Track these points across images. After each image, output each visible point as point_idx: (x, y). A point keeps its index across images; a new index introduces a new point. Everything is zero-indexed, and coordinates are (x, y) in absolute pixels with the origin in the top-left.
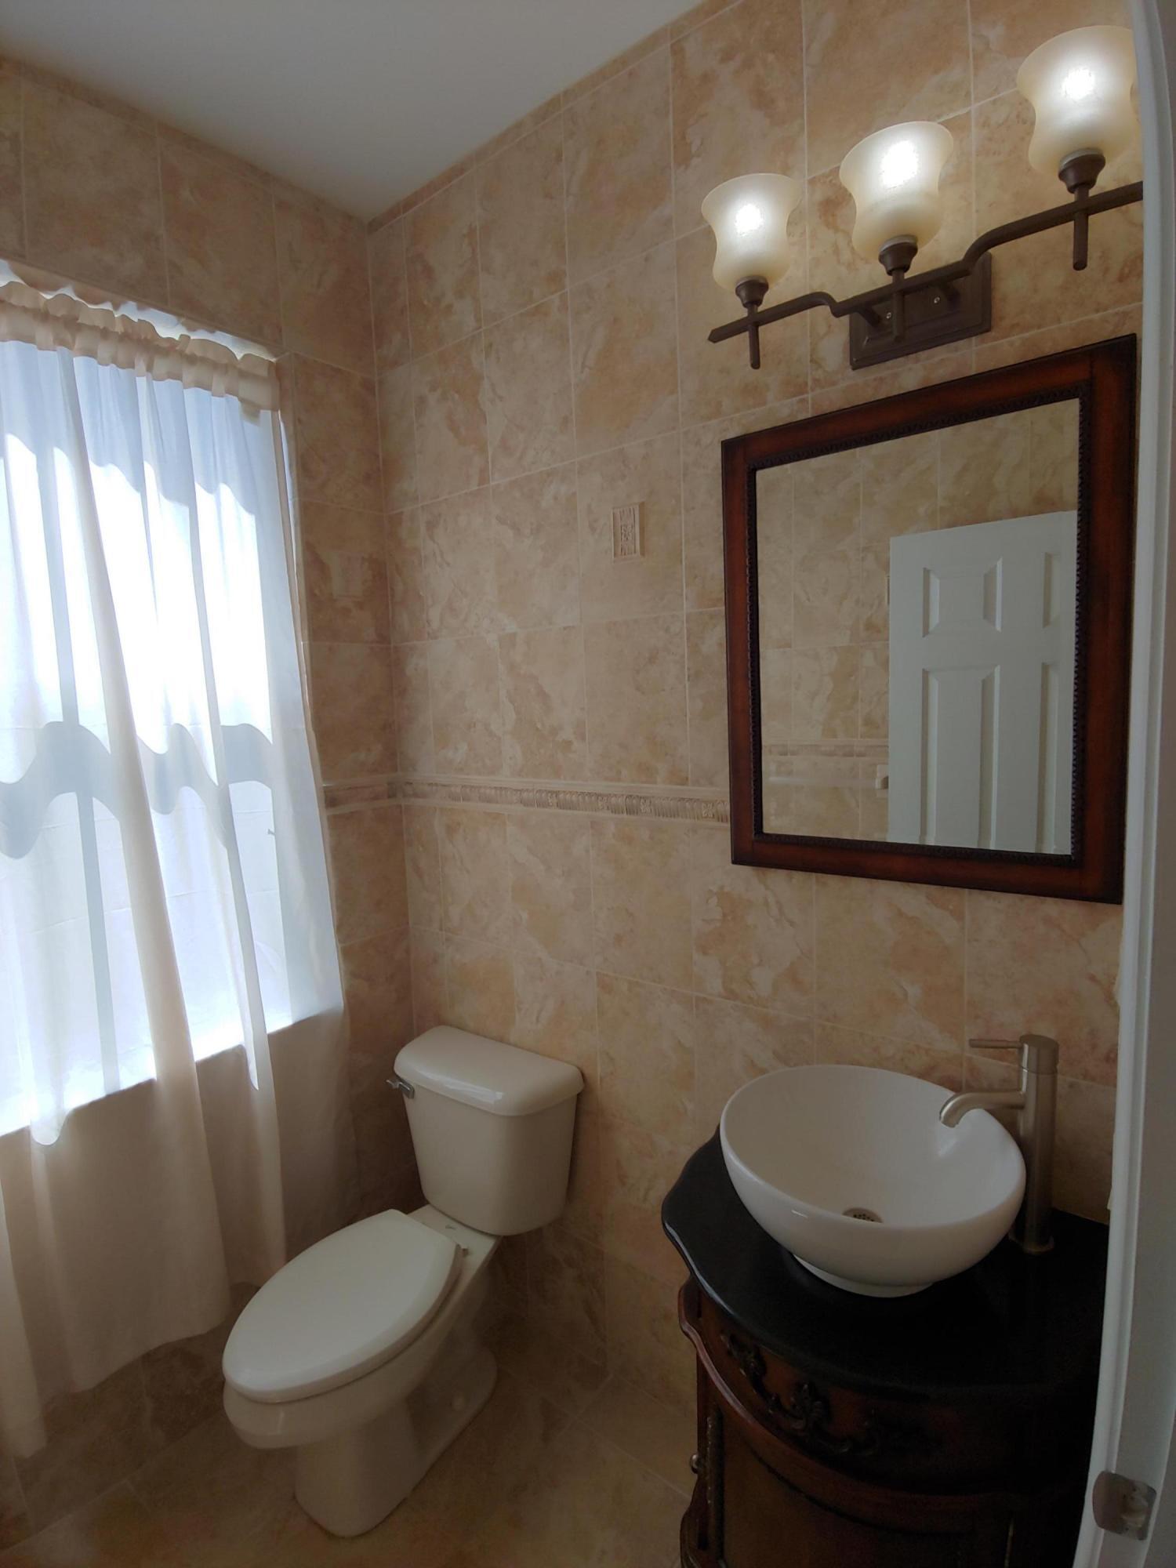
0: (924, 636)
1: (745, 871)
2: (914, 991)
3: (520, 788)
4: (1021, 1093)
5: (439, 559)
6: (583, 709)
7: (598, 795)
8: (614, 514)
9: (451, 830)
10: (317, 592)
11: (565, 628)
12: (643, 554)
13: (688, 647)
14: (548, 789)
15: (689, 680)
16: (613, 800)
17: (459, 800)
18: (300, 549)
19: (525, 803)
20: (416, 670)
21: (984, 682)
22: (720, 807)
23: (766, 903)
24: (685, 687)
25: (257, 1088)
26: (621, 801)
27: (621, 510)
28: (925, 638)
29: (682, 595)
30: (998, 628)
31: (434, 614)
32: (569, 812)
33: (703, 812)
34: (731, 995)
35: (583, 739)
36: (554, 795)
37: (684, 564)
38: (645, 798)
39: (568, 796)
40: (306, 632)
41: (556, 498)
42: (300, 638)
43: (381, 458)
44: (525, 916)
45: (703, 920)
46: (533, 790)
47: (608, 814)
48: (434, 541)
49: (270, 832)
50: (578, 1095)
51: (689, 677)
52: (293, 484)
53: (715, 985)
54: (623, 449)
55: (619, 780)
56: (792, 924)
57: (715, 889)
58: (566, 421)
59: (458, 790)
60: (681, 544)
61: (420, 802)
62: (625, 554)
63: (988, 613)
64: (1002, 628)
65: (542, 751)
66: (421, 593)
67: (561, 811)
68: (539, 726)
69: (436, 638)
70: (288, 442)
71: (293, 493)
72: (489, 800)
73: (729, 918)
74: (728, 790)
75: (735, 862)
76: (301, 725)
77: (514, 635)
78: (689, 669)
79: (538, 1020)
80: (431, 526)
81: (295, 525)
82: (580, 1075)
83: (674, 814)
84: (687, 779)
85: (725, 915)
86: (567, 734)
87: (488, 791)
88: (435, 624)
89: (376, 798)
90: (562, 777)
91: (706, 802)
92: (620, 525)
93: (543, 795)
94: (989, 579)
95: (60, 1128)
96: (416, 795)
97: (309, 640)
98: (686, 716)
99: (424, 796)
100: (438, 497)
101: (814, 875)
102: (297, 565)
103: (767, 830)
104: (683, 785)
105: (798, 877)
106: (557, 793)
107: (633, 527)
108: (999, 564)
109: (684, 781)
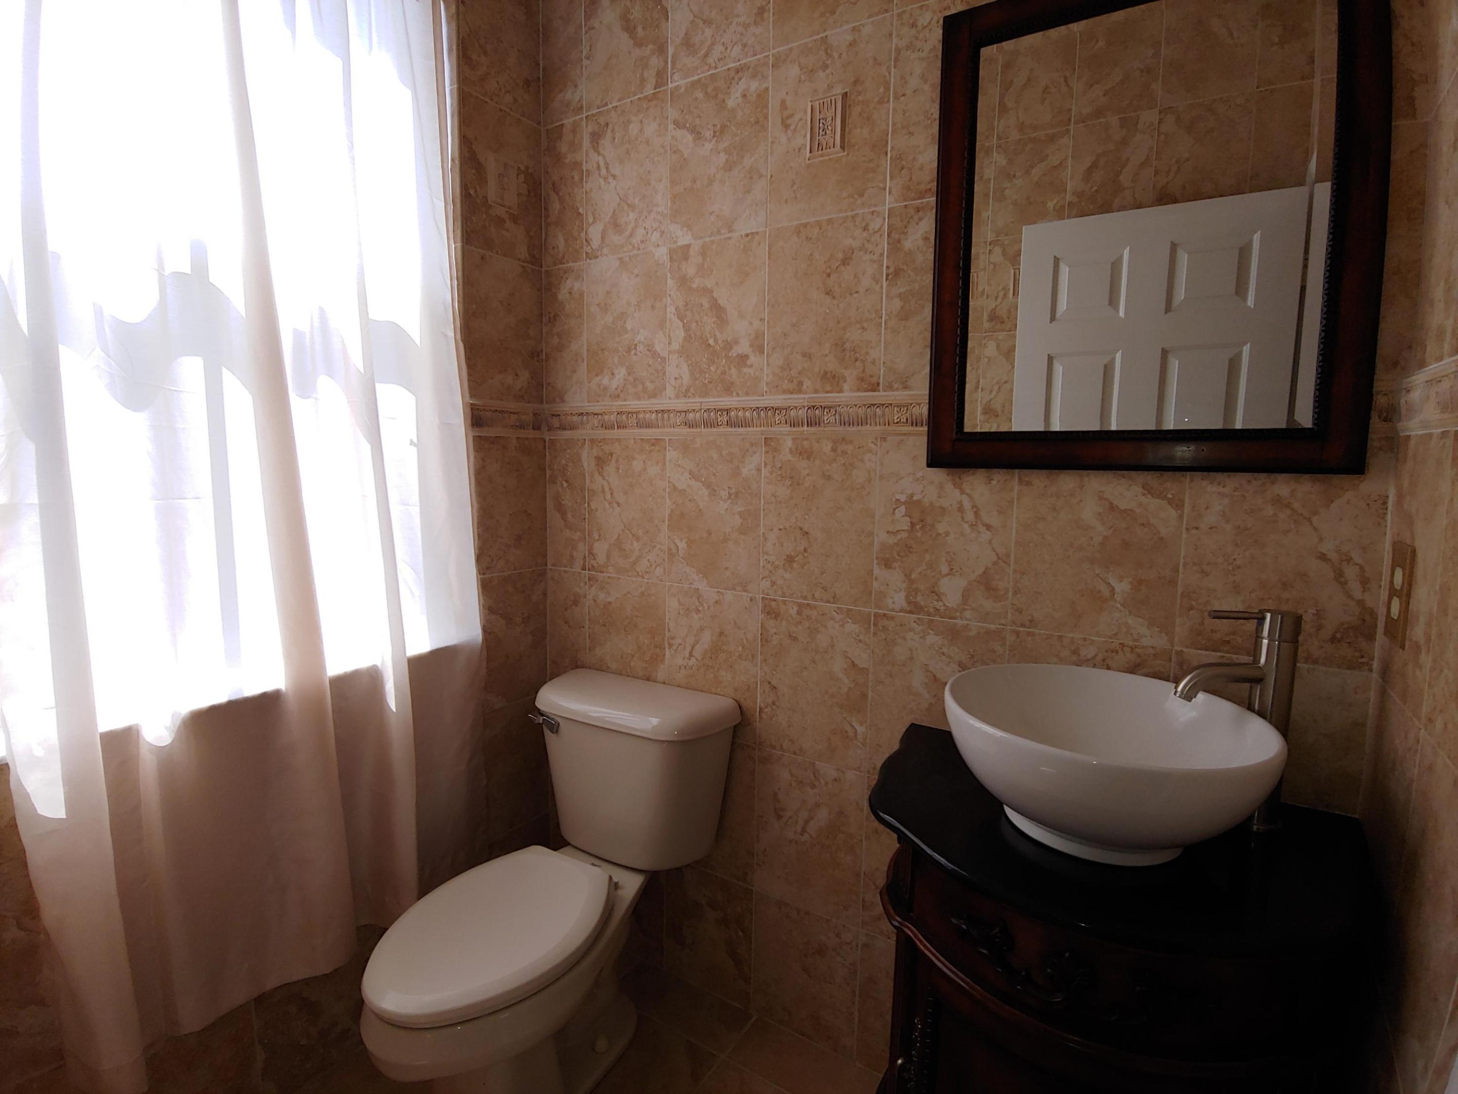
0: (1051, 322)
1: (938, 475)
2: (1122, 587)
3: (686, 409)
4: (1260, 665)
5: (604, 172)
6: (762, 320)
7: (775, 409)
8: (812, 106)
9: (600, 462)
10: (472, 192)
11: (747, 235)
12: (843, 147)
13: (889, 244)
14: (717, 407)
15: (887, 279)
16: (793, 413)
17: (612, 428)
18: (457, 141)
19: (690, 425)
20: (570, 293)
21: (1105, 366)
22: (916, 411)
23: (961, 509)
24: (882, 287)
25: (394, 710)
26: (802, 413)
27: (822, 101)
28: (1052, 324)
29: (885, 189)
30: (1122, 314)
31: (595, 232)
32: (741, 430)
33: (895, 418)
34: (915, 608)
35: (762, 352)
36: (725, 413)
37: (889, 155)
38: (830, 408)
39: (740, 414)
40: (459, 233)
41: (744, 96)
42: (452, 241)
43: (541, 65)
44: (682, 545)
45: (888, 532)
46: (701, 410)
47: (786, 429)
48: (599, 154)
49: (412, 443)
50: (735, 727)
51: (887, 275)
52: (451, 70)
53: (898, 600)
54: (826, 37)
55: (800, 391)
56: (988, 527)
57: (903, 498)
58: (761, 11)
59: (613, 417)
60: (888, 134)
61: (567, 434)
62: (822, 150)
63: (1113, 301)
64: (1126, 313)
65: (713, 369)
66: (581, 211)
67: (733, 429)
68: (711, 342)
69: (596, 257)
70: (448, 23)
71: (451, 80)
72: (648, 426)
73: (918, 527)
74: (927, 392)
75: (931, 464)
76: (450, 332)
77: (688, 246)
78: (888, 267)
79: (691, 655)
80: (596, 137)
81: (452, 116)
82: (738, 706)
83: (861, 422)
84: (878, 384)
85: (913, 525)
86: (743, 347)
87: (647, 416)
88: (596, 242)
89: (522, 427)
90: (735, 394)
91: (899, 406)
92: (818, 118)
93: (712, 414)
94: (1116, 266)
95: (175, 730)
96: (563, 428)
97: (462, 242)
98: (881, 318)
99: (572, 427)
100: (606, 104)
101: (1016, 471)
102: (452, 160)
103: (967, 429)
104: (874, 391)
105: (999, 476)
106: (728, 411)
107: (833, 119)
108: (1126, 253)
109: (875, 387)
